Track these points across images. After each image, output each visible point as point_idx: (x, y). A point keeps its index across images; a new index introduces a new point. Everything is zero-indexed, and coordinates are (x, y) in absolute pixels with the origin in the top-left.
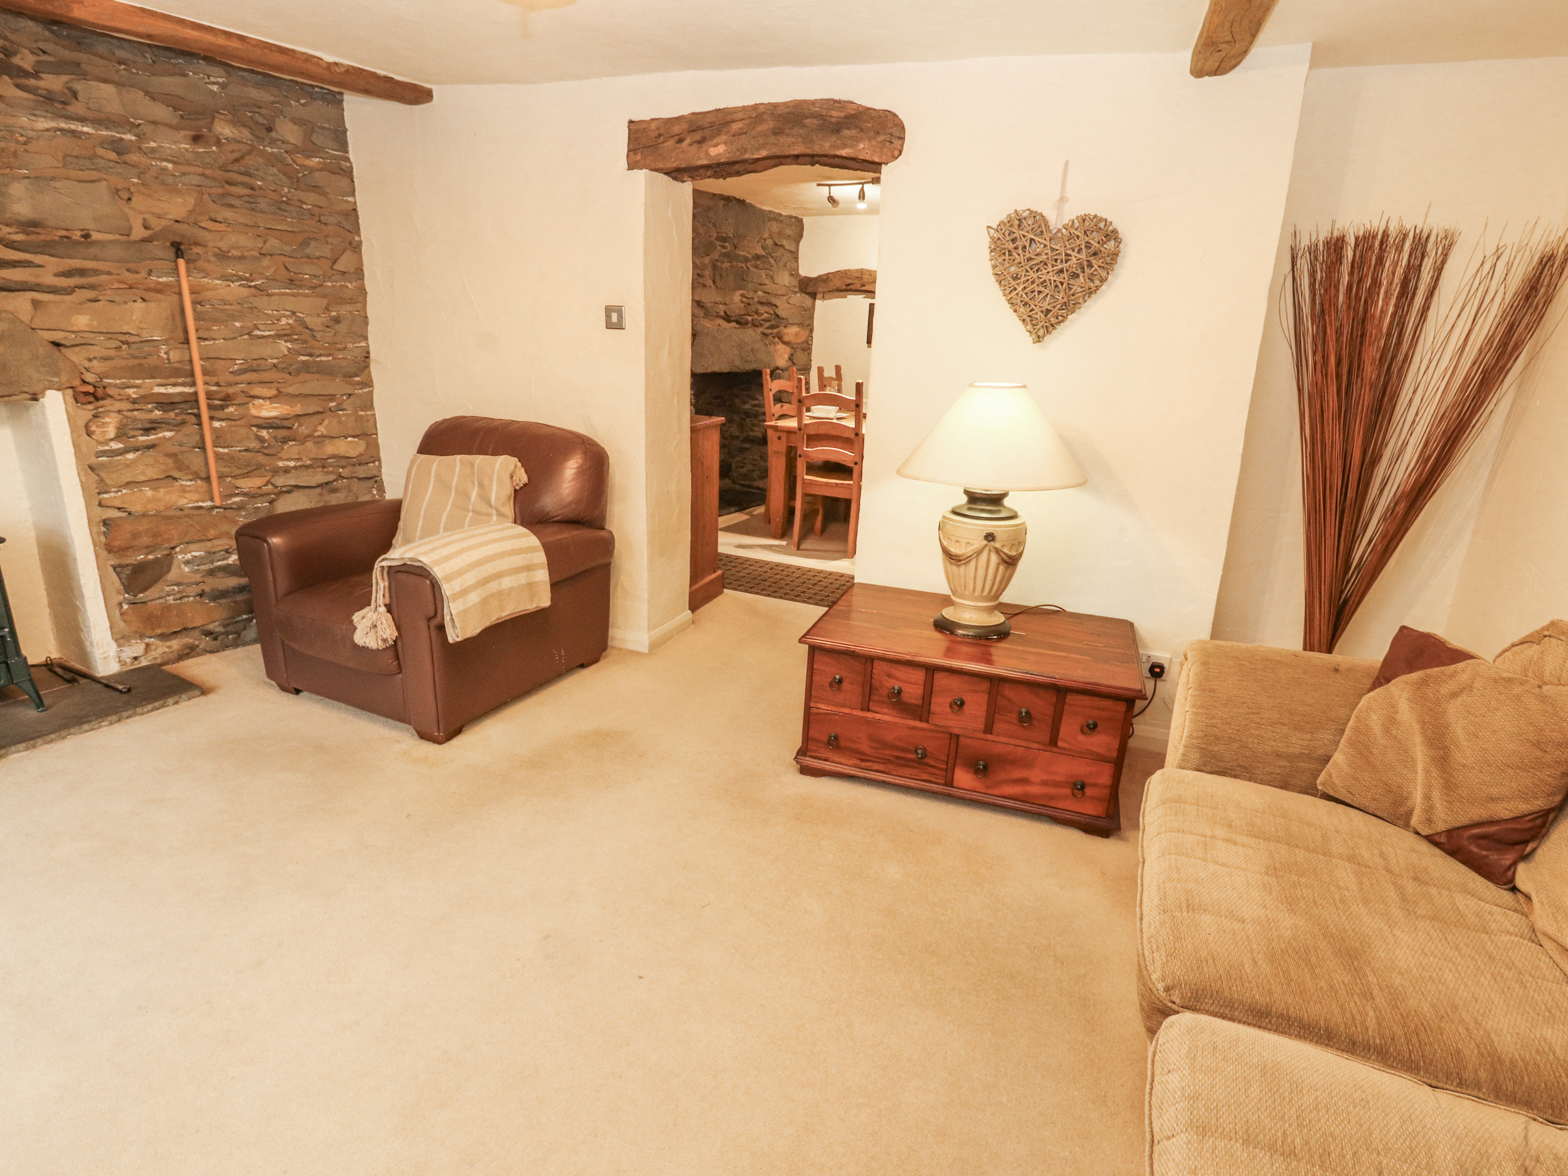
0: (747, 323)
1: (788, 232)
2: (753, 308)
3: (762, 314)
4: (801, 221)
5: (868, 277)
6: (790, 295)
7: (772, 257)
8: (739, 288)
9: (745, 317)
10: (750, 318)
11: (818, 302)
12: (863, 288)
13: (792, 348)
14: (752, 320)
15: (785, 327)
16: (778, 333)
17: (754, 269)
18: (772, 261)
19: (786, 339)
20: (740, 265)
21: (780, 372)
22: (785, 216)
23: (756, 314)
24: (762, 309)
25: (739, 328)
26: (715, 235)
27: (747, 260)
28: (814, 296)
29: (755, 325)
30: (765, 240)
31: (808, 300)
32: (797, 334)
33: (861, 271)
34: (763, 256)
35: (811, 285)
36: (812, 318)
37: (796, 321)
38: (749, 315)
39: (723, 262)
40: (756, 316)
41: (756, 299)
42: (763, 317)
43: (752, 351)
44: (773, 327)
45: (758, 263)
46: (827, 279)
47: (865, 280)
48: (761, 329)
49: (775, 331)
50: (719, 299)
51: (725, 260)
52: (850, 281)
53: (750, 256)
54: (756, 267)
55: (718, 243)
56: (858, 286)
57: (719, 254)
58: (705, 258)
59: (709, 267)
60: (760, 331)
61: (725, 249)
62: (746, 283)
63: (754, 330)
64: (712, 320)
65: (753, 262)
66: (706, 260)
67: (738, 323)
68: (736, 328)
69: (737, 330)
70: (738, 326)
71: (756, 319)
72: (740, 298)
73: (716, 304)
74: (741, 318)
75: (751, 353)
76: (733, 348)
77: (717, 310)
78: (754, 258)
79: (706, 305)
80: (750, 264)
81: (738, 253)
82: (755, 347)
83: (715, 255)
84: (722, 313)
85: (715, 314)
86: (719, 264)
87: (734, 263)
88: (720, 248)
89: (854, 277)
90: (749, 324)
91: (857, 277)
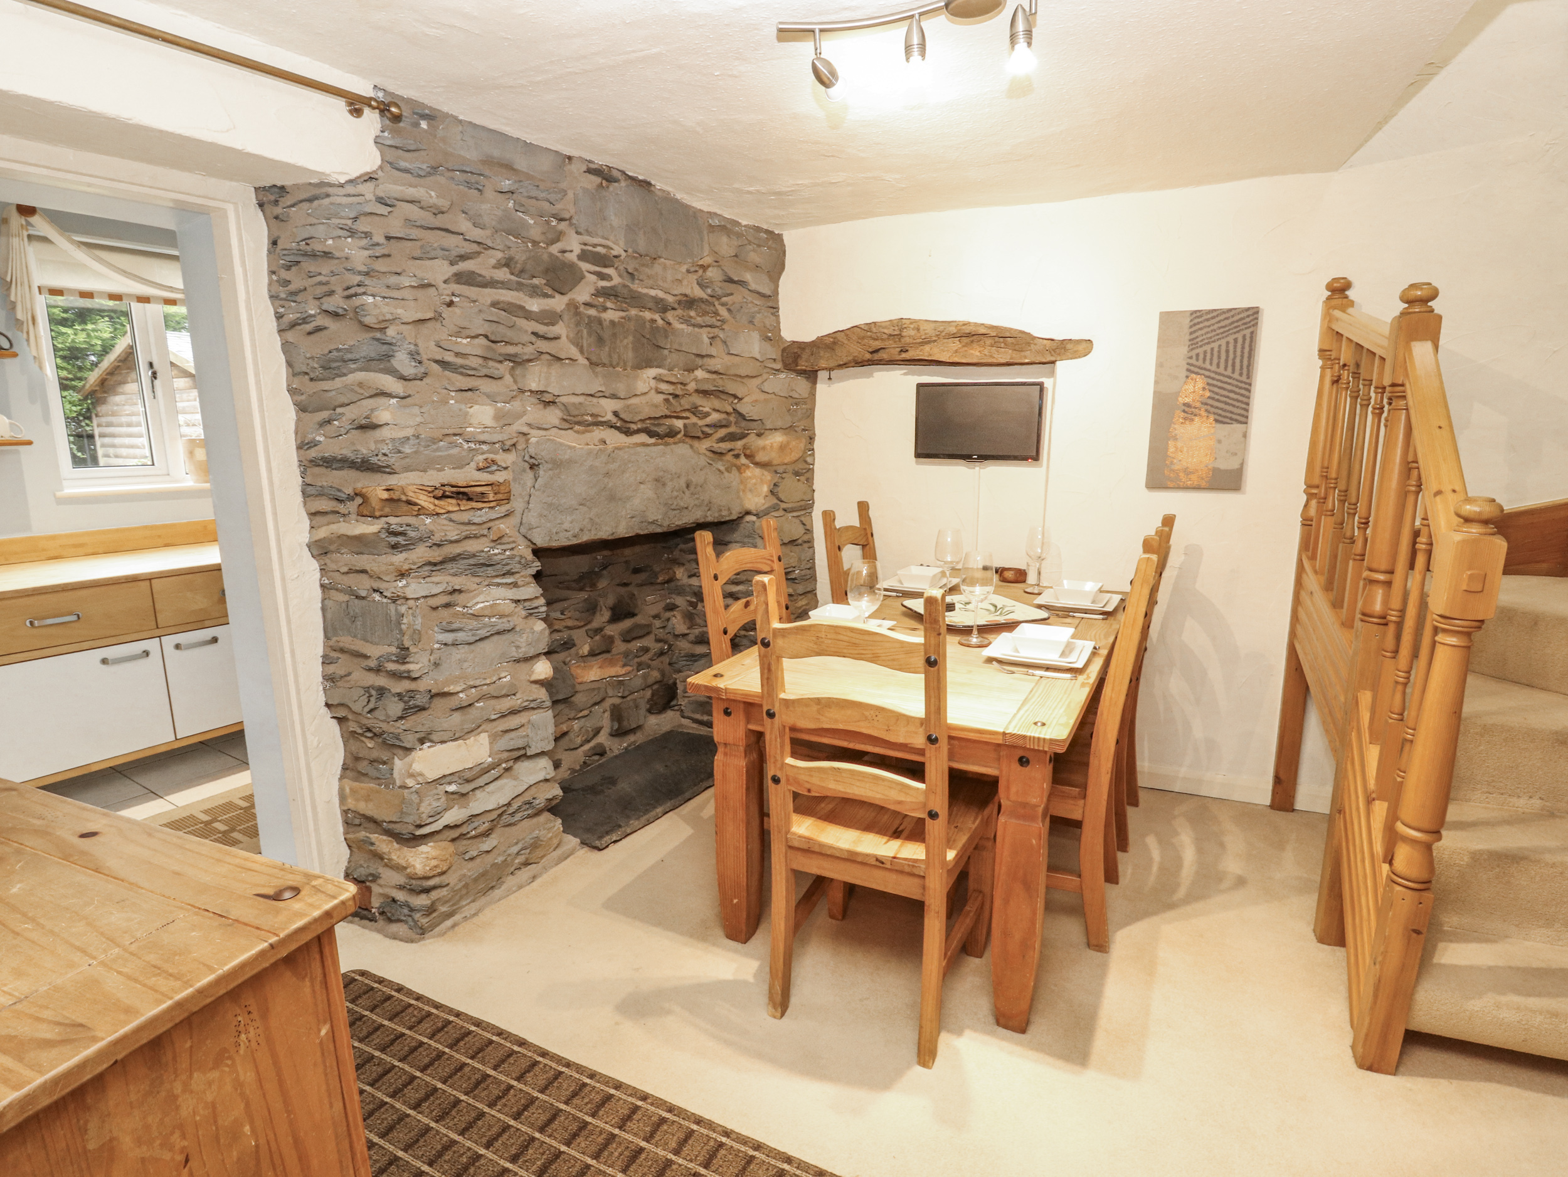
0: (672, 433)
1: (754, 257)
2: (685, 403)
3: (707, 415)
4: (780, 236)
5: (912, 333)
6: (765, 376)
7: (723, 305)
8: (648, 364)
9: (668, 422)
10: (679, 424)
11: (820, 387)
12: (904, 356)
13: (776, 472)
14: (685, 426)
15: (759, 435)
16: (745, 447)
17: (684, 326)
18: (723, 312)
19: (761, 457)
20: (648, 315)
21: (754, 518)
22: (745, 226)
23: (694, 414)
24: (706, 405)
25: (654, 445)
26: (577, 249)
27: (662, 307)
28: (811, 376)
29: (692, 436)
30: (704, 268)
31: (801, 385)
32: (782, 448)
33: (900, 324)
34: (701, 300)
35: (805, 356)
36: (810, 415)
37: (779, 424)
38: (678, 418)
39: (605, 309)
40: (694, 420)
41: (692, 386)
42: (708, 420)
43: (688, 486)
44: (732, 437)
45: (692, 313)
46: (834, 343)
47: (908, 340)
48: (706, 444)
49: (739, 444)
50: (596, 386)
51: (609, 304)
52: (877, 344)
53: (670, 299)
54: (687, 321)
55: (585, 266)
56: (894, 353)
57: (593, 291)
58: (554, 297)
59: (566, 317)
60: (704, 447)
61: (607, 280)
62: (666, 352)
63: (691, 447)
64: (583, 432)
65: (679, 312)
66: (558, 303)
67: (651, 434)
68: (648, 445)
69: (649, 448)
70: (653, 440)
71: (695, 424)
72: (653, 383)
73: (590, 398)
74: (659, 425)
75: (687, 492)
76: (642, 486)
77: (594, 411)
78: (680, 302)
79: (563, 399)
80: (670, 316)
81: (640, 290)
82: (694, 480)
83: (582, 294)
84: (610, 417)
85: (590, 418)
86: (592, 312)
87: (633, 312)
88: (593, 278)
89: (885, 336)
90: (679, 436)
91: (891, 335)
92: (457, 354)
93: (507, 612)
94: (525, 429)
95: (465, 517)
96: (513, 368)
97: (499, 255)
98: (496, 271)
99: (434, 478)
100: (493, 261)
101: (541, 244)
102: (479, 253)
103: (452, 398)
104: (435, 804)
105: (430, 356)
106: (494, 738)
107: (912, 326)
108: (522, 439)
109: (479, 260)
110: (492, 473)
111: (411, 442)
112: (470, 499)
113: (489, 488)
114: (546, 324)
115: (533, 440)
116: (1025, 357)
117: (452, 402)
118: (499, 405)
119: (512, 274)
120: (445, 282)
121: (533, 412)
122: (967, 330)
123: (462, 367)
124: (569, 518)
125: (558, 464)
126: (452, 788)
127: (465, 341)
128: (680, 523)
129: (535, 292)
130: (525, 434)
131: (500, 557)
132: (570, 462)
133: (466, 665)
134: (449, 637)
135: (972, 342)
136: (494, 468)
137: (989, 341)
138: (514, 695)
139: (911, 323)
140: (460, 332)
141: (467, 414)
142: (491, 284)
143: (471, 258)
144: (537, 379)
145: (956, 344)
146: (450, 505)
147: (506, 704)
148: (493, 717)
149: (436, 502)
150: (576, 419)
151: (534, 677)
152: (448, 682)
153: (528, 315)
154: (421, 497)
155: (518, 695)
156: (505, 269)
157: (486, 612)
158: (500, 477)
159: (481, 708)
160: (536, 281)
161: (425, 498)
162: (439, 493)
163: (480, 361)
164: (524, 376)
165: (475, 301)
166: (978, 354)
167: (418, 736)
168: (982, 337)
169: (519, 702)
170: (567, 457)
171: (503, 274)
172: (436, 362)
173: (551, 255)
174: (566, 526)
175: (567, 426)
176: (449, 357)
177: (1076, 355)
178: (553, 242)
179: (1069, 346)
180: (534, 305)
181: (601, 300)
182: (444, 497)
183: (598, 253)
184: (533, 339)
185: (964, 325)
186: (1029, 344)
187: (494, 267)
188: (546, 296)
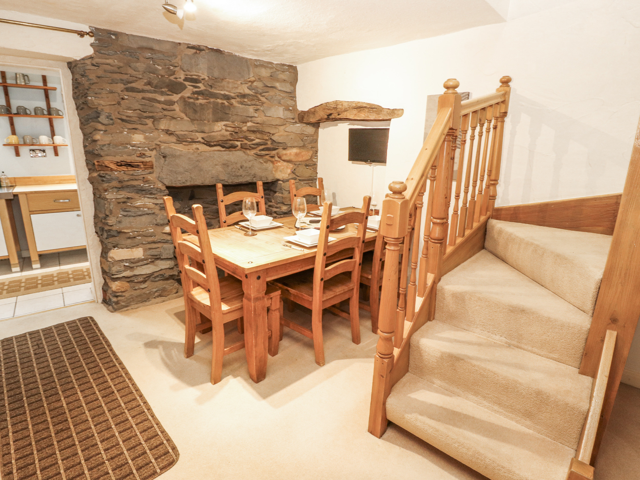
0: (234, 147)
1: (282, 76)
2: (240, 135)
3: (253, 140)
4: (296, 67)
5: (340, 106)
6: (287, 125)
7: (263, 96)
8: (222, 120)
9: (231, 142)
10: (239, 143)
11: (320, 130)
12: (339, 117)
13: (295, 164)
14: (241, 144)
15: (284, 149)
16: (278, 154)
17: (240, 105)
18: (263, 99)
19: (284, 158)
20: (220, 101)
21: (281, 182)
22: (276, 64)
23: (246, 140)
24: (252, 136)
25: (224, 151)
26: (183, 77)
27: (227, 98)
28: (316, 125)
29: (244, 148)
30: (252, 82)
31: (310, 130)
32: (297, 154)
33: (336, 103)
34: (249, 95)
35: (306, 117)
36: (316, 141)
37: (296, 144)
38: (237, 141)
39: (198, 99)
40: (246, 142)
41: (245, 128)
42: (254, 142)
43: (241, 167)
44: (268, 149)
45: (246, 100)
46: (315, 111)
47: (339, 110)
48: (253, 152)
49: (274, 152)
50: (193, 128)
51: (200, 97)
52: (330, 112)
53: (233, 95)
54: (242, 103)
55: (187, 83)
56: (336, 115)
57: (191, 92)
58: (173, 95)
59: (179, 103)
60: (253, 153)
61: (198, 88)
62: (230, 115)
63: (244, 152)
64: (187, 145)
65: (238, 99)
66: (175, 97)
67: (223, 147)
68: (221, 151)
69: (222, 152)
70: (224, 149)
71: (246, 144)
72: (224, 127)
73: (191, 133)
74: (227, 143)
75: (241, 170)
76: (217, 166)
77: (192, 137)
78: (238, 96)
79: (177, 133)
80: (233, 101)
81: (215, 91)
82: (245, 165)
83: (187, 93)
84: (200, 139)
85: (190, 140)
86: (192, 100)
87: (212, 100)
88: (191, 88)
89: (332, 108)
90: (238, 148)
91: (334, 108)
92: (127, 116)
93: (151, 207)
94: (159, 143)
95: (131, 173)
96: (154, 121)
97: (146, 81)
98: (145, 87)
99: (118, 159)
100: (143, 83)
101: (166, 76)
102: (137, 81)
103: (126, 131)
104: (119, 268)
105: (116, 117)
106: (145, 251)
107: (340, 104)
108: (158, 147)
109: (137, 83)
110: (143, 158)
111: (107, 146)
112: (133, 167)
113: (141, 163)
114: (169, 105)
115: (162, 147)
116: (380, 117)
117: (126, 133)
118: (147, 134)
119: (152, 87)
120: (122, 91)
121: (163, 137)
122: (359, 105)
123: (129, 120)
124: (180, 176)
125: (174, 156)
126: (127, 264)
127: (130, 112)
128: (237, 181)
129: (162, 93)
130: (158, 145)
131: (148, 188)
132: (180, 156)
133: (132, 224)
134: (125, 213)
135: (361, 110)
136: (144, 156)
137: (367, 110)
138: (155, 236)
139: (340, 103)
140: (129, 108)
141: (131, 137)
142: (143, 91)
143: (133, 83)
144: (164, 125)
145: (355, 111)
146: (124, 168)
147: (151, 239)
148: (144, 243)
149: (118, 167)
150: (183, 140)
151: (164, 232)
152: (124, 228)
153: (159, 102)
154: (111, 165)
155: (156, 237)
156: (149, 86)
157: (141, 206)
158: (147, 159)
159: (140, 239)
160: (163, 90)
161: (113, 165)
162: (119, 164)
163: (137, 119)
164: (159, 124)
165: (134, 98)
166: (363, 116)
167: (113, 245)
168: (364, 108)
169: (156, 239)
170: (178, 154)
171: (148, 88)
172: (119, 119)
173: (170, 80)
174: (179, 179)
175: (179, 142)
176: (124, 118)
177: (399, 116)
178: (171, 75)
179: (396, 112)
180: (162, 99)
181: (196, 96)
182: (121, 165)
183: (193, 78)
184: (162, 111)
185: (358, 103)
186: (381, 111)
187: (144, 85)
188: (168, 95)
